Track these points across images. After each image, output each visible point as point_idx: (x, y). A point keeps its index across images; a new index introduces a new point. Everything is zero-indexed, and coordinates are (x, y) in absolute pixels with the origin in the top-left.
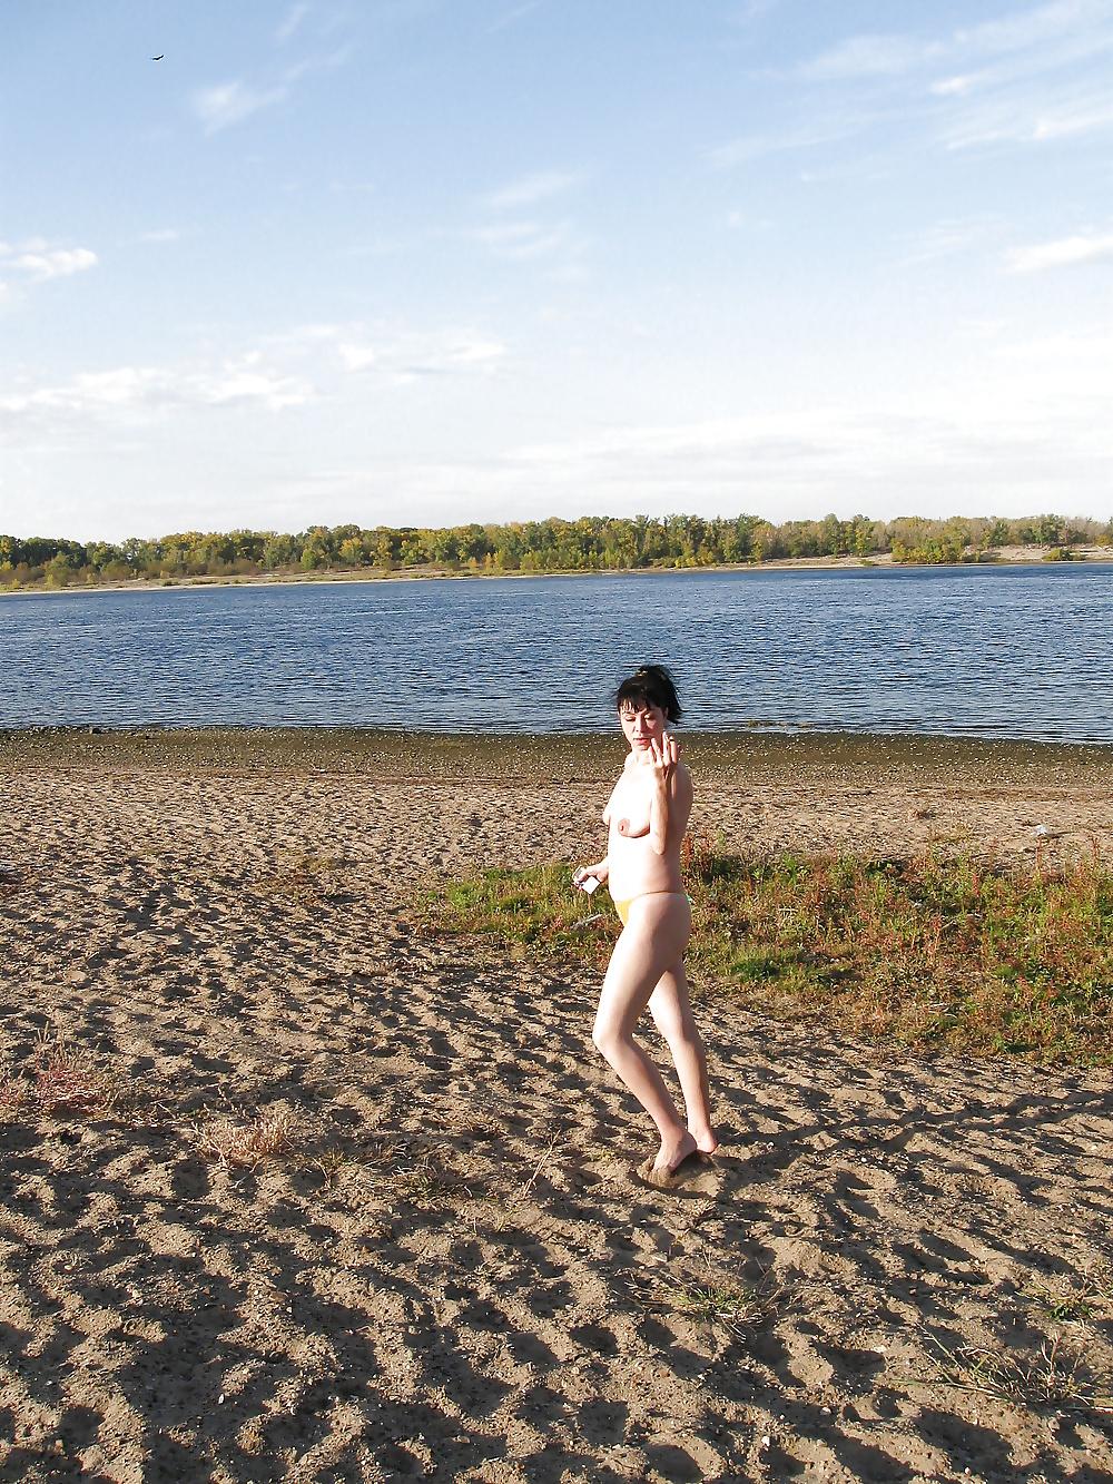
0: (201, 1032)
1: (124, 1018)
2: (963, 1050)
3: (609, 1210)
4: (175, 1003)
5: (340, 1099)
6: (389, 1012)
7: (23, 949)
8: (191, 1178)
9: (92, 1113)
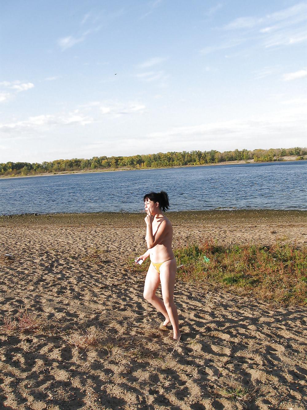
0: (68, 304)
1: (45, 301)
2: (296, 304)
3: (197, 361)
4: (60, 295)
5: (111, 325)
6: (123, 297)
7: (15, 280)
8: (67, 353)
9: (36, 332)
